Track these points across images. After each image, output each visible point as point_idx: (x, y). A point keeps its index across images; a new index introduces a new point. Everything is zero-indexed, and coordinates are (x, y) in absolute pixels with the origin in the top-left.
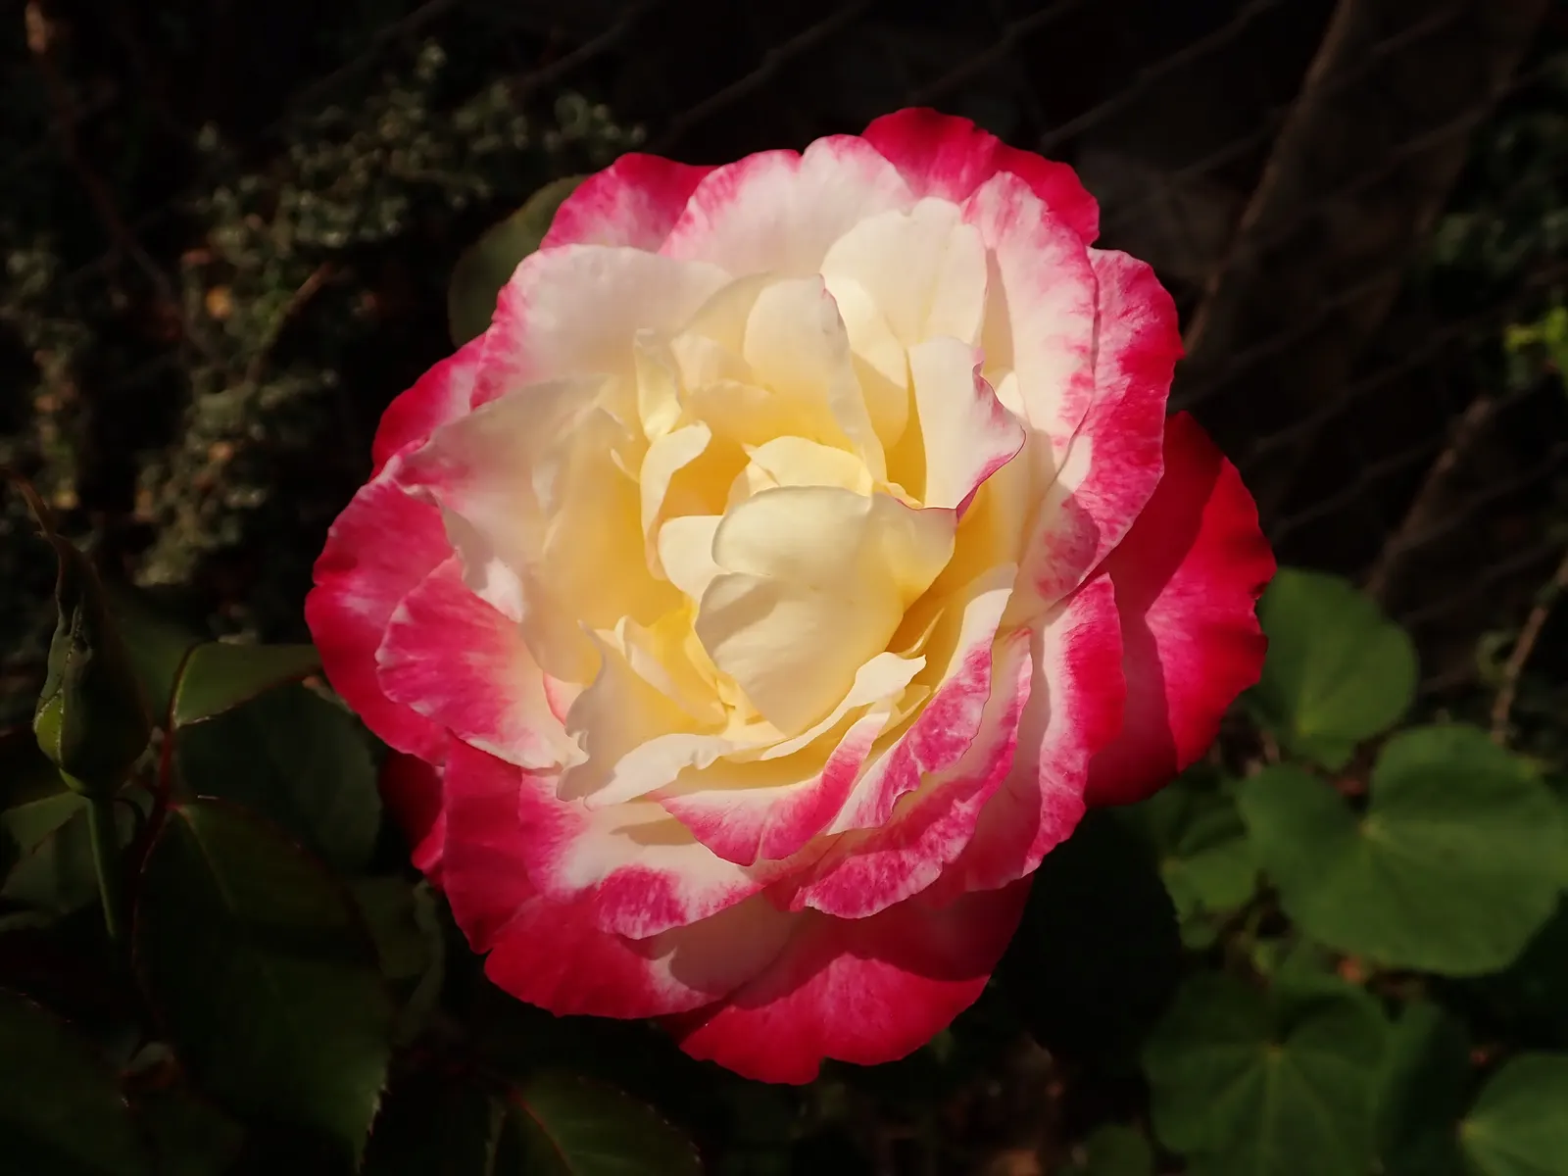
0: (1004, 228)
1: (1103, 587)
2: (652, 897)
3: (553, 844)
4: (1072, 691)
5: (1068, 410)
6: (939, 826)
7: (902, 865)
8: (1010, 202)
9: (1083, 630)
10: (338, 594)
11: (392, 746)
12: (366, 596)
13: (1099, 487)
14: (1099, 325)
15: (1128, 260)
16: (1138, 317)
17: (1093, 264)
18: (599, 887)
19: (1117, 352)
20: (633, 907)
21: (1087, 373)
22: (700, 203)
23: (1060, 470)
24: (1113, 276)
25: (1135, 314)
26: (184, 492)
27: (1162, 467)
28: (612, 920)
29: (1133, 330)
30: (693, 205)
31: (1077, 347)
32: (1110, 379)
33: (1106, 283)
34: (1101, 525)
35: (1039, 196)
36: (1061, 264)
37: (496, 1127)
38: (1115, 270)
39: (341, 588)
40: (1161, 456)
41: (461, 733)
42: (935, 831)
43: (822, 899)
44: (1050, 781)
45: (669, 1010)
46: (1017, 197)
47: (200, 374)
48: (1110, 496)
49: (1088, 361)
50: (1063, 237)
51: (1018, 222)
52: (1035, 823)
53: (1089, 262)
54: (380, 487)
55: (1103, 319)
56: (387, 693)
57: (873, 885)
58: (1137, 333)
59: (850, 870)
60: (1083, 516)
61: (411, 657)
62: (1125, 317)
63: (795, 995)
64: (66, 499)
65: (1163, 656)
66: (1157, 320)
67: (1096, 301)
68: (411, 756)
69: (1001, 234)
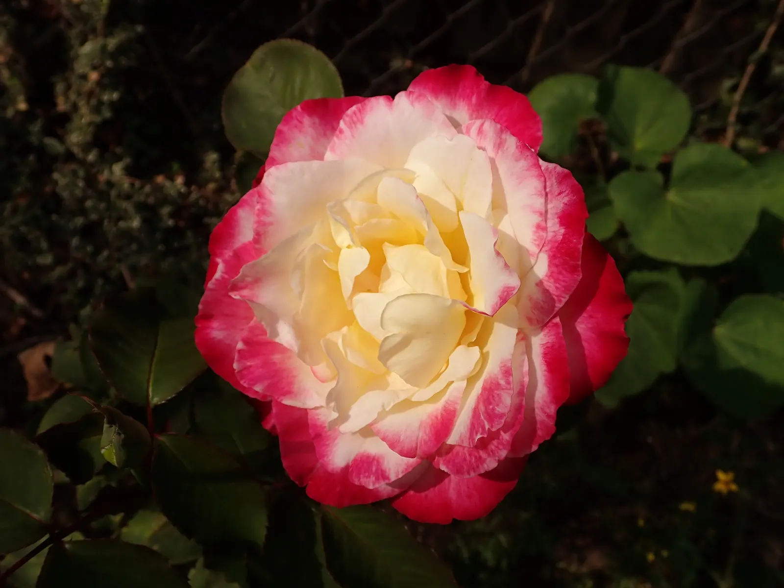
0: (498, 149)
1: (556, 325)
2: (374, 469)
3: (327, 445)
4: (546, 373)
5: (535, 240)
6: (495, 442)
7: (480, 457)
8: (501, 138)
9: (549, 345)
10: (208, 331)
11: (246, 394)
12: (221, 330)
13: (552, 280)
14: (547, 200)
15: (559, 169)
16: (566, 196)
17: (543, 168)
18: (350, 464)
19: (556, 213)
20: (367, 474)
21: (543, 224)
22: (345, 124)
23: (534, 265)
24: (553, 175)
25: (564, 195)
26: (79, 94)
27: (581, 274)
28: (359, 480)
29: (564, 203)
30: (342, 124)
31: (538, 212)
32: (555, 229)
33: (549, 179)
34: (555, 298)
35: (514, 135)
36: (528, 170)
37: (319, 530)
38: (553, 173)
39: (208, 328)
40: (580, 269)
41: (278, 398)
42: (493, 444)
43: (447, 467)
44: (540, 416)
45: (385, 497)
46: (504, 136)
47: (74, 33)
48: (558, 285)
49: (544, 219)
50: (528, 156)
51: (505, 148)
52: (534, 431)
53: (540, 167)
54: (217, 280)
55: (549, 196)
56: (242, 382)
57: (468, 462)
58: (566, 204)
59: (457, 453)
60: (546, 292)
61: (249, 364)
62: (559, 196)
63: (437, 487)
64: (22, 106)
65: (585, 344)
66: (575, 198)
67: (545, 187)
68: (255, 399)
69: (498, 153)
